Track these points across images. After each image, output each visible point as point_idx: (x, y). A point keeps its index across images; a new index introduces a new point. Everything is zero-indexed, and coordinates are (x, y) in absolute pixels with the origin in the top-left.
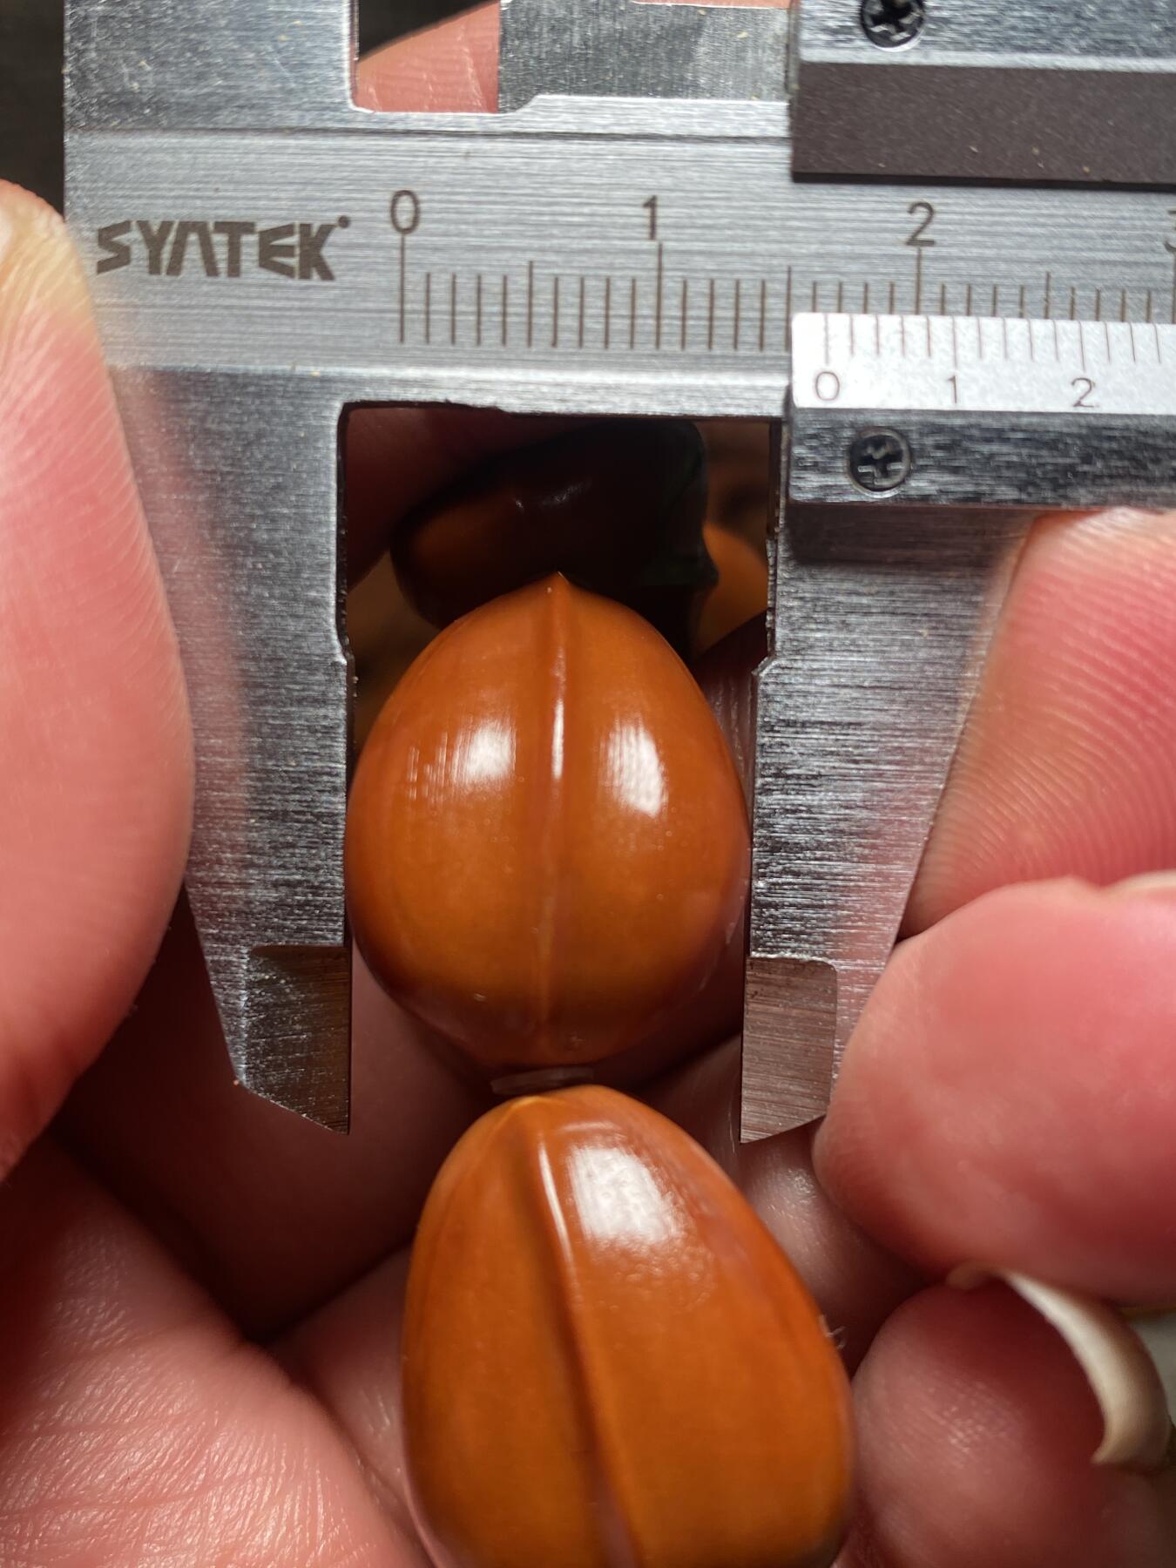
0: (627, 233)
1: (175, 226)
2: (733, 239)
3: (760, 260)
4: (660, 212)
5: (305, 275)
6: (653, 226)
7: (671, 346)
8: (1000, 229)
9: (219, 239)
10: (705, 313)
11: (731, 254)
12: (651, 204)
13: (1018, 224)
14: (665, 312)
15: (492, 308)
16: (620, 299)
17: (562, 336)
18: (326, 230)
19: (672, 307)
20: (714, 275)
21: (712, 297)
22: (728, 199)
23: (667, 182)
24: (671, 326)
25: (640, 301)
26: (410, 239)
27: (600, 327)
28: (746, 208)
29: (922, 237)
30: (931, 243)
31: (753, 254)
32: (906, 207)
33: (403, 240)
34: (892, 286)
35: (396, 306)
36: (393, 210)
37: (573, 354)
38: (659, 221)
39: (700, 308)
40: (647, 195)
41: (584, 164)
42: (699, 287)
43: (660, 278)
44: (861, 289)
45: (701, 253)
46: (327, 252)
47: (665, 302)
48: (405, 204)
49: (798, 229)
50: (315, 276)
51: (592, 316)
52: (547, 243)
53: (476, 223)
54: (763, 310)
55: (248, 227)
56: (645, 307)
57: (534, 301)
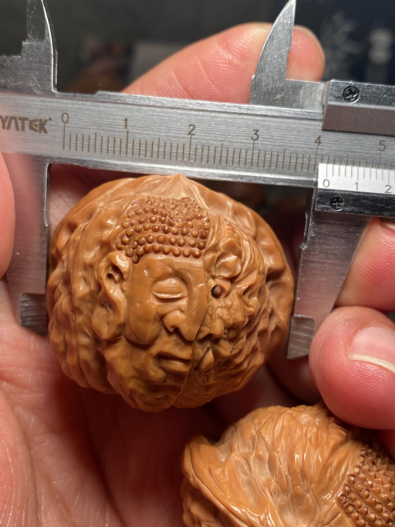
0: (120, 127)
1: (9, 118)
2: (146, 130)
3: (152, 136)
4: (128, 122)
5: (40, 132)
6: (126, 126)
7: (130, 155)
8: (211, 132)
9: (19, 122)
10: (138, 148)
11: (145, 134)
12: (126, 120)
13: (216, 131)
14: (128, 147)
15: (86, 143)
16: (118, 142)
17: (103, 151)
18: (46, 121)
19: (130, 145)
20: (141, 139)
21: (140, 144)
22: (145, 120)
23: (130, 115)
24: (130, 150)
25: (122, 144)
26: (66, 125)
27: (112, 149)
28: (149, 123)
29: (192, 133)
30: (194, 135)
31: (150, 134)
32: (189, 125)
33: (65, 125)
34: (184, 145)
35: (62, 141)
36: (62, 117)
37: (105, 156)
38: (128, 125)
39: (137, 146)
40: (126, 118)
41: (110, 109)
42: (137, 142)
43: (127, 139)
44: (176, 145)
45: (138, 133)
46: (46, 127)
47: (128, 144)
48: (65, 116)
49: (162, 129)
50: (43, 132)
51: (110, 147)
52: (100, 128)
53: (83, 122)
54: (152, 148)
55: (26, 119)
56: (124, 145)
57: (96, 142)
